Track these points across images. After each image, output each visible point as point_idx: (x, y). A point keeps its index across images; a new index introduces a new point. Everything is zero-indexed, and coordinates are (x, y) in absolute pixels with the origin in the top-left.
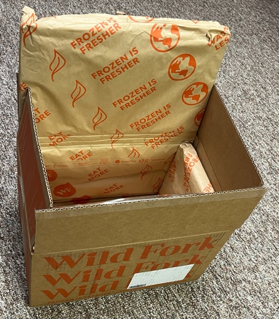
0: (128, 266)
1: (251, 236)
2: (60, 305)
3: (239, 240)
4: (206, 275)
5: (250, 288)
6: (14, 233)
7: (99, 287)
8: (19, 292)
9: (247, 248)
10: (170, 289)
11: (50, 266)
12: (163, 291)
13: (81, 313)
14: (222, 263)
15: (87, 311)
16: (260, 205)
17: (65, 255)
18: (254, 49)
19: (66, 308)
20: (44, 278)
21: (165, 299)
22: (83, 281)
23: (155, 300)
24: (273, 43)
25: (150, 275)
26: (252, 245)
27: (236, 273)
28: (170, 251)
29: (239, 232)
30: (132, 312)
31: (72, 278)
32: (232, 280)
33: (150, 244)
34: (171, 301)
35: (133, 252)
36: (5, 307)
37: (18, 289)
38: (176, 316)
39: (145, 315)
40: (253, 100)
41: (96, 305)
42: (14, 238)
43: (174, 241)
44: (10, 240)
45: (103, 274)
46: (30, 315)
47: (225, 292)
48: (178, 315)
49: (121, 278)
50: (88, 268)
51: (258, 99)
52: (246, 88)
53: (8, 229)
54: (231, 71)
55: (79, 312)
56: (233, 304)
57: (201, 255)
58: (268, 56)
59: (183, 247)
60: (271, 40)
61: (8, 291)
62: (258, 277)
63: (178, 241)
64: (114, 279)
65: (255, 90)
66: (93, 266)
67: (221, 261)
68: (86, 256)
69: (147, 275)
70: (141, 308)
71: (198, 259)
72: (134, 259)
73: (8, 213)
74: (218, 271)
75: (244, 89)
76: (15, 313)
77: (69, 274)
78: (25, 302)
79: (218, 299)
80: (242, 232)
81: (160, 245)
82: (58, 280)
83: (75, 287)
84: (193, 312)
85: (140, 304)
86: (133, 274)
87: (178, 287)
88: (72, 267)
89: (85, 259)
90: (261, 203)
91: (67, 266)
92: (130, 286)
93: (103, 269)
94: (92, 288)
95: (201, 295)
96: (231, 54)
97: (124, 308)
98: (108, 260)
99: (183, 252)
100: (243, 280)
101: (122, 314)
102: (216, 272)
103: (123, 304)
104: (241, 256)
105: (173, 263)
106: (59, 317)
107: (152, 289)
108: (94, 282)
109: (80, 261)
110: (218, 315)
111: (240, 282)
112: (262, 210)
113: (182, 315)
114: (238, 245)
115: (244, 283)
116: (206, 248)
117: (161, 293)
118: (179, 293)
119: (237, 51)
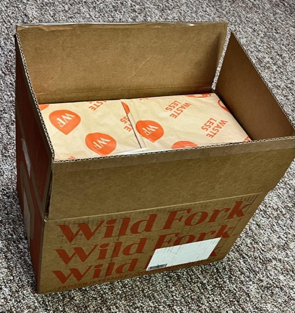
0: (149, 238)
1: (278, 212)
2: (71, 291)
3: (265, 216)
4: (232, 255)
5: (282, 267)
6: (14, 216)
7: (115, 267)
8: (24, 278)
9: (275, 225)
10: (192, 271)
11: (65, 237)
12: (185, 273)
13: (96, 299)
14: (249, 241)
15: (102, 297)
16: (286, 179)
17: (82, 222)
18: (266, 14)
19: (79, 294)
20: (56, 253)
21: (188, 281)
22: (99, 258)
23: (177, 283)
24: (287, 7)
25: (173, 251)
26: (280, 222)
27: (265, 252)
28: (197, 218)
29: (264, 208)
30: (153, 296)
31: (87, 254)
32: (260, 259)
33: (175, 210)
34: (195, 283)
35: (156, 219)
36: (9, 295)
37: (23, 275)
38: (202, 299)
39: (168, 299)
40: (269, 68)
41: (112, 289)
42: (15, 221)
43: (202, 205)
44: (9, 224)
45: (122, 249)
46: (39, 302)
47: (254, 271)
48: (204, 297)
49: (140, 254)
50: (106, 241)
51: (275, 67)
52: (260, 55)
53: (6, 212)
54: (243, 38)
55: (94, 298)
56: (264, 284)
57: (229, 226)
58: (282, 21)
59: (210, 215)
60: (284, 4)
61: (12, 278)
62: (290, 255)
63: (206, 205)
64: (133, 256)
65: (271, 58)
66: (111, 238)
67: (247, 240)
68: (105, 224)
69: (169, 251)
70: (162, 292)
71: (225, 231)
72: (157, 228)
73: (4, 195)
74: (244, 250)
75: (259, 57)
76: (22, 301)
77: (84, 249)
78: (32, 289)
79: (247, 279)
80: (267, 208)
81: (186, 211)
82: (73, 256)
83: (90, 267)
84: (220, 295)
85: (161, 287)
86: (154, 250)
87: (202, 268)
88: (88, 239)
89: (103, 229)
90: (287, 176)
91: (83, 236)
92: (150, 266)
93: (121, 243)
94: (108, 268)
95: (227, 276)
96: (241, 20)
97: (143, 291)
98: (128, 231)
99: (210, 221)
100: (273, 258)
101: (142, 299)
102: (242, 251)
103: (142, 288)
104: (269, 234)
105: (198, 236)
106: (71, 304)
107: (172, 271)
108: (111, 260)
109: (98, 231)
110: (249, 297)
111: (270, 261)
112: (288, 184)
113: (209, 297)
114: (264, 221)
115: (274, 262)
116: (235, 216)
117: (183, 275)
118: (203, 274)
119: (247, 17)
